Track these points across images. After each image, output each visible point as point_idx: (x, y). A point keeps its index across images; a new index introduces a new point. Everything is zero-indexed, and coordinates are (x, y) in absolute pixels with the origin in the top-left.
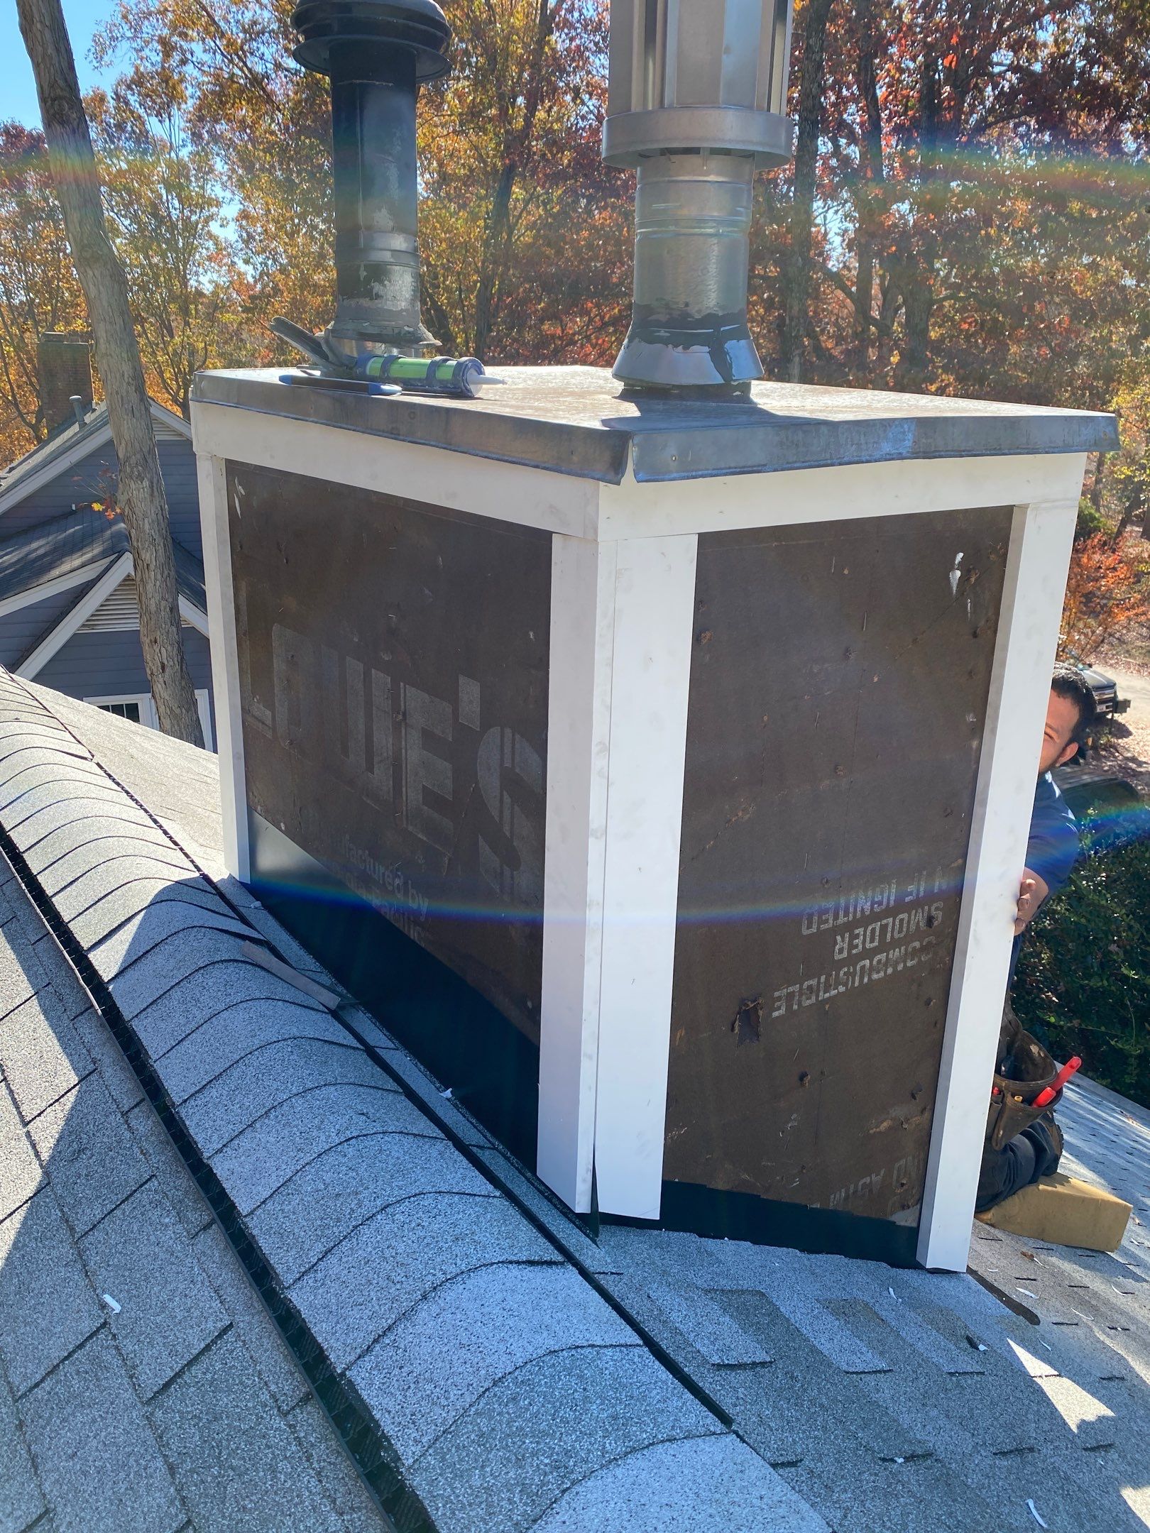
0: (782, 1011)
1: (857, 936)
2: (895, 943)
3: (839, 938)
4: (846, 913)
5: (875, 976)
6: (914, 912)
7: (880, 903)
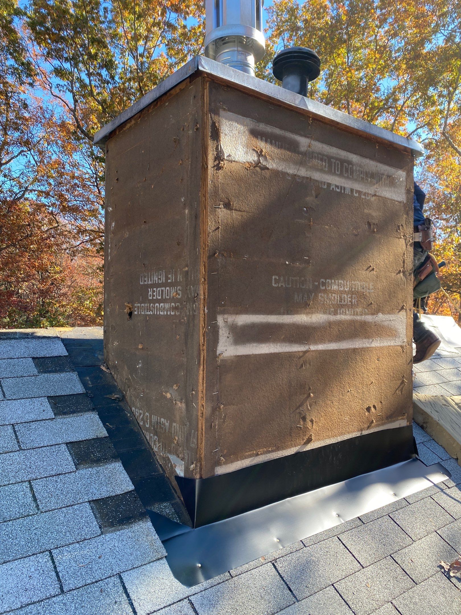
0: (137, 313)
1: (154, 291)
3: (149, 290)
4: (151, 281)
5: (161, 313)
6: (171, 288)
7: (160, 279)
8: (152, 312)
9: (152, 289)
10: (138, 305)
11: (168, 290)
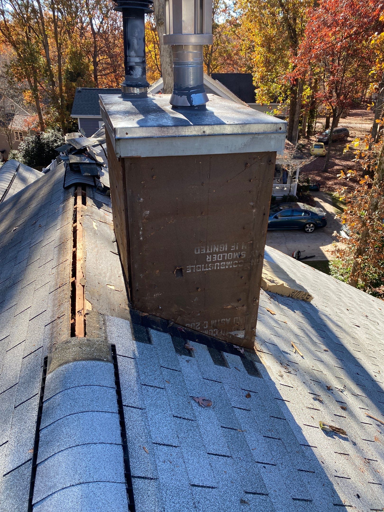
0: (190, 271)
1: (214, 256)
2: (228, 260)
3: (208, 256)
4: (210, 250)
5: (222, 268)
6: (235, 253)
7: (222, 249)
8: (211, 268)
9: (211, 256)
10: (192, 266)
11: (230, 255)
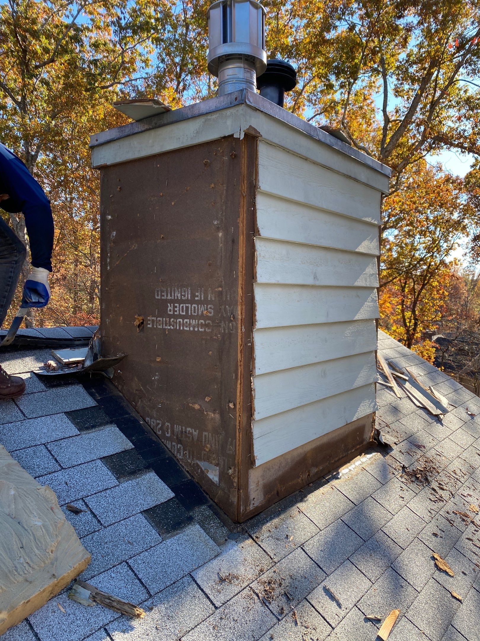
0: (151, 326)
1: (176, 307)
2: (191, 317)
3: (169, 305)
4: (171, 296)
5: (185, 328)
6: (200, 306)
7: (185, 296)
8: (173, 326)
9: (172, 304)
10: (153, 318)
11: (195, 307)
